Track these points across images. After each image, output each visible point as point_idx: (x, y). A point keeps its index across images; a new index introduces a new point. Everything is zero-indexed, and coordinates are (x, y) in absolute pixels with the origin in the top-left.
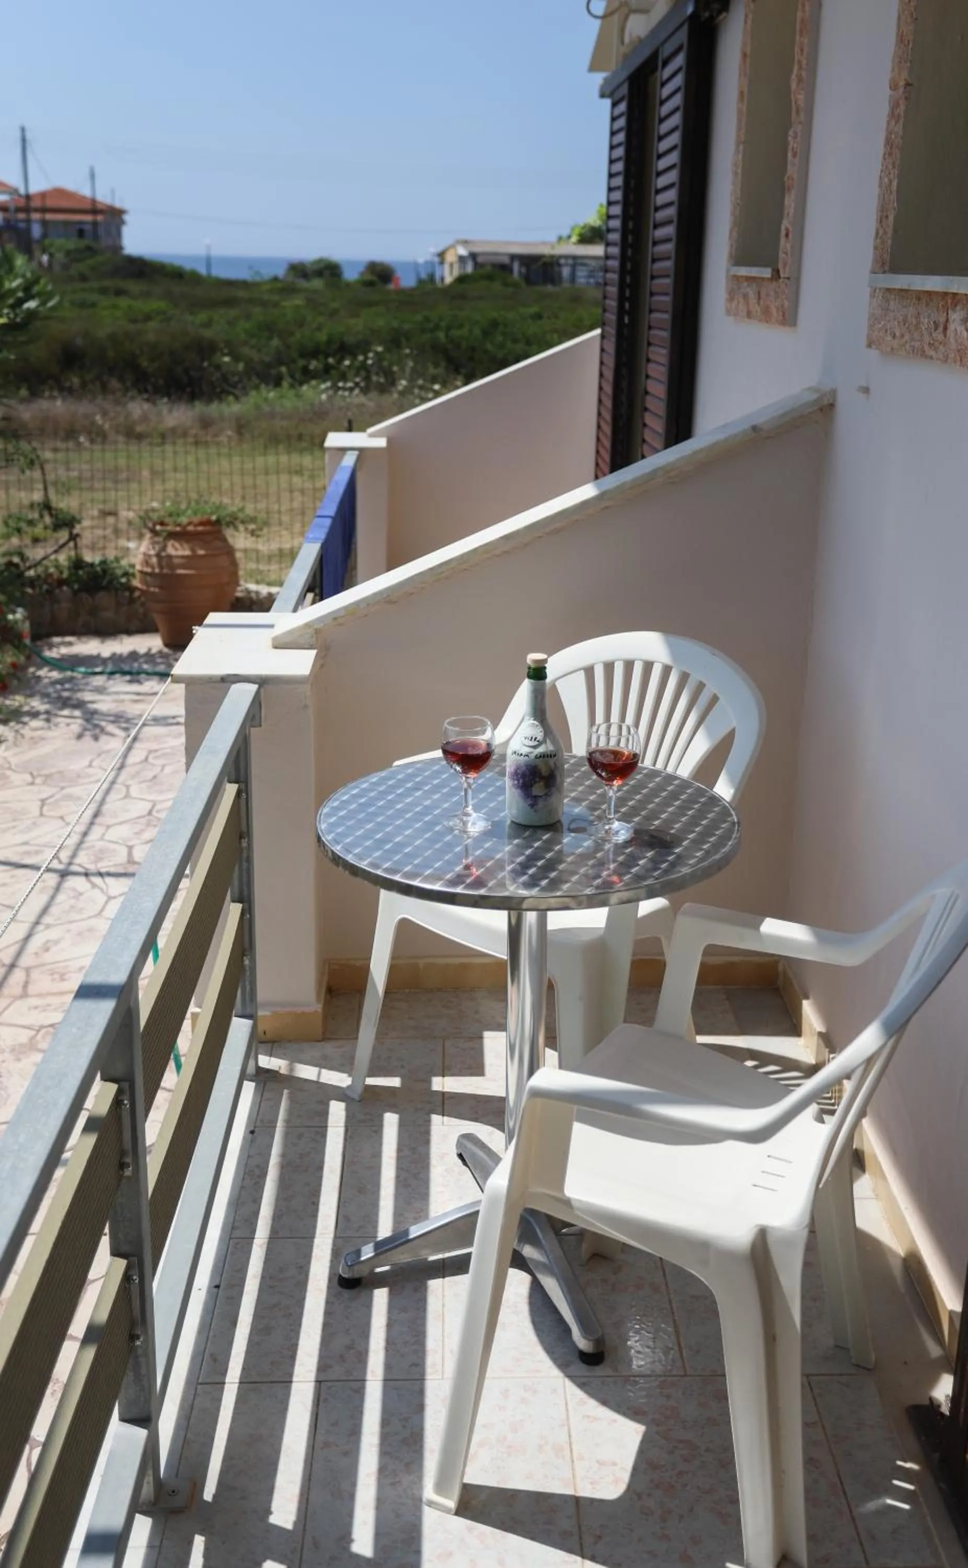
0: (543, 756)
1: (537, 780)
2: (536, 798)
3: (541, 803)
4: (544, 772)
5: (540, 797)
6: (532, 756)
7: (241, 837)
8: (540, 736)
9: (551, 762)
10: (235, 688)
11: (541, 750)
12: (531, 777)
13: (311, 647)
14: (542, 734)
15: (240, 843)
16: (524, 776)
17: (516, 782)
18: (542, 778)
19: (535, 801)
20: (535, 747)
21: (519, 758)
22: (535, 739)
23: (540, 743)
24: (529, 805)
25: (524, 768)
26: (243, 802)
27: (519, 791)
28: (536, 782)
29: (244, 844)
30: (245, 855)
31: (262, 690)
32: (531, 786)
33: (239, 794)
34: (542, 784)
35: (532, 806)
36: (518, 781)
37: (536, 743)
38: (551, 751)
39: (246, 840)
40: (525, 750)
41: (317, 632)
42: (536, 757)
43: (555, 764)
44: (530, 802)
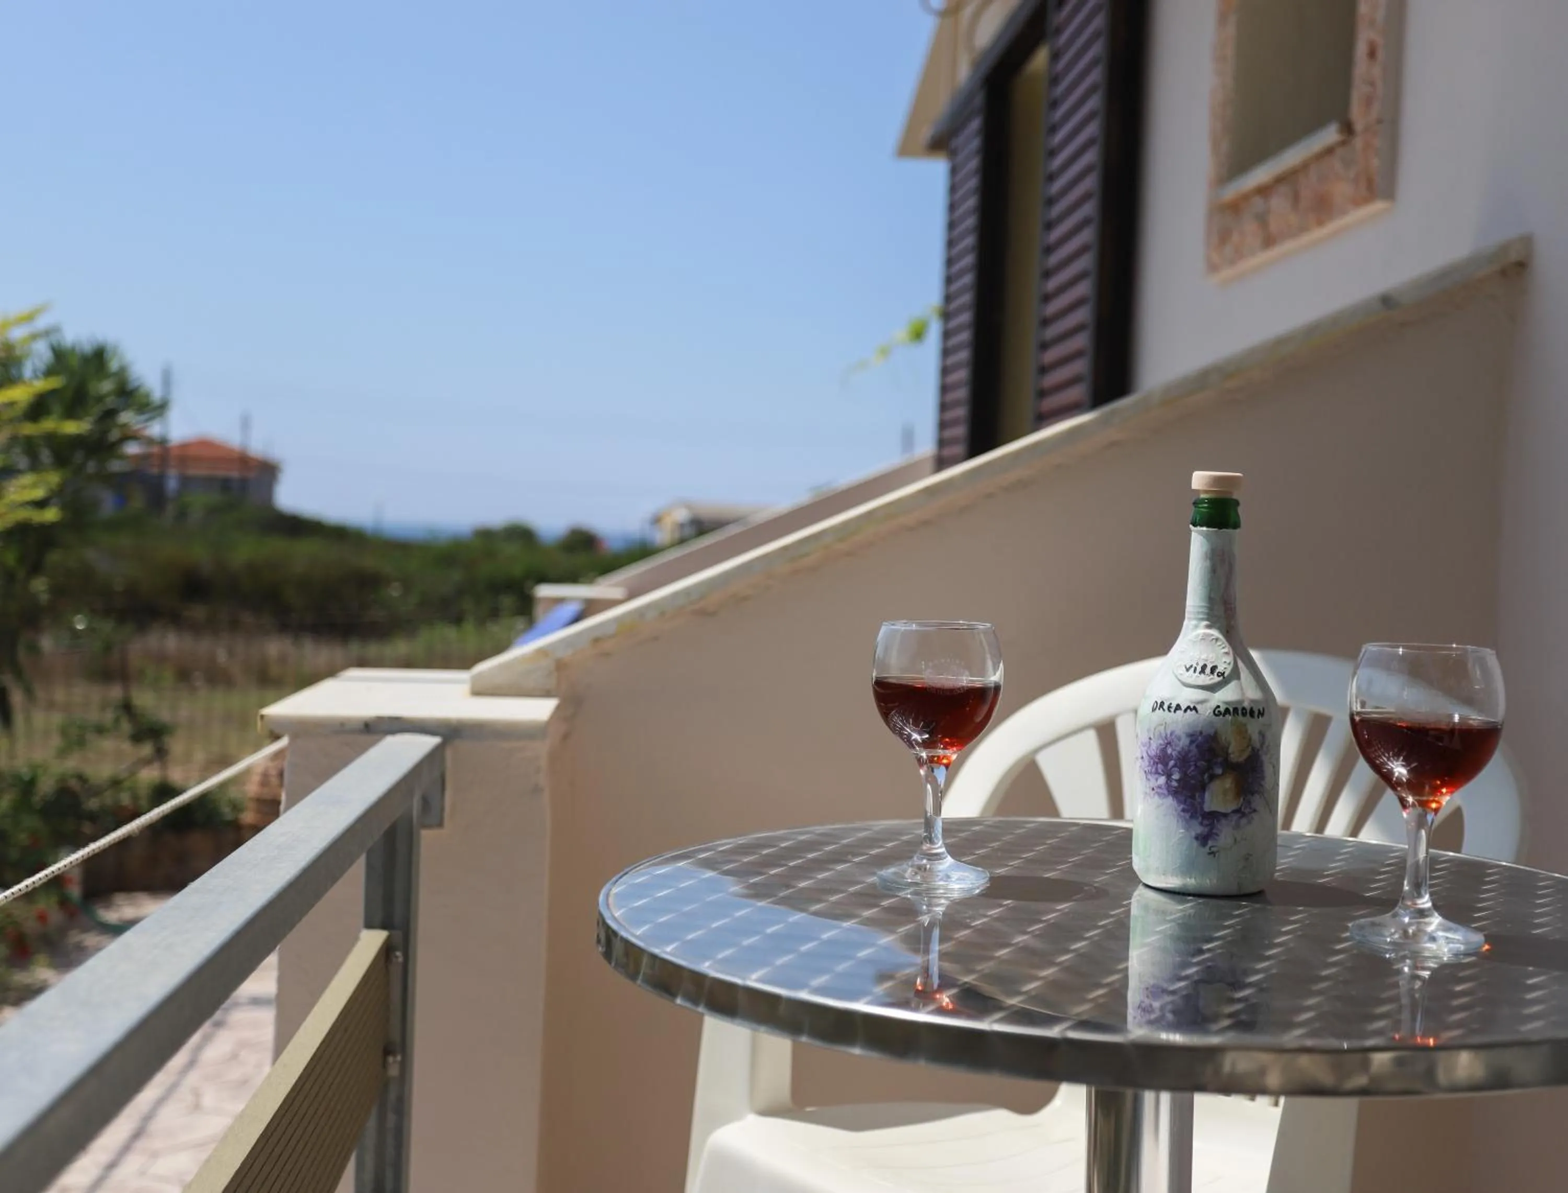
0: (1234, 711)
1: (1219, 771)
2: (1212, 818)
3: (1226, 834)
4: (1236, 754)
5: (1225, 815)
6: (1206, 711)
7: (387, 1051)
8: (1224, 664)
9: (1253, 727)
10: (392, 742)
11: (1227, 695)
12: (1201, 764)
13: (547, 694)
14: (1229, 659)
15: (385, 1065)
16: (1183, 760)
17: (1162, 780)
18: (1230, 767)
19: (1212, 826)
20: (1212, 688)
21: (1170, 716)
22: (1213, 669)
23: (1225, 680)
24: (1197, 838)
25: (1185, 741)
26: (396, 971)
27: (1170, 801)
28: (1213, 777)
29: (394, 1071)
30: (392, 1095)
31: (449, 753)
32: (1203, 788)
33: (387, 951)
34: (1228, 783)
35: (1203, 839)
36: (1169, 776)
37: (1216, 679)
38: (1252, 701)
39: (399, 1058)
40: (1187, 697)
41: (560, 666)
42: (1217, 712)
43: (1262, 735)
44: (1199, 829)
